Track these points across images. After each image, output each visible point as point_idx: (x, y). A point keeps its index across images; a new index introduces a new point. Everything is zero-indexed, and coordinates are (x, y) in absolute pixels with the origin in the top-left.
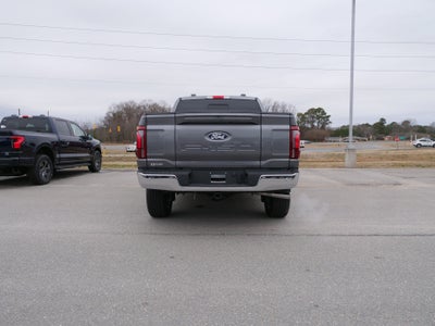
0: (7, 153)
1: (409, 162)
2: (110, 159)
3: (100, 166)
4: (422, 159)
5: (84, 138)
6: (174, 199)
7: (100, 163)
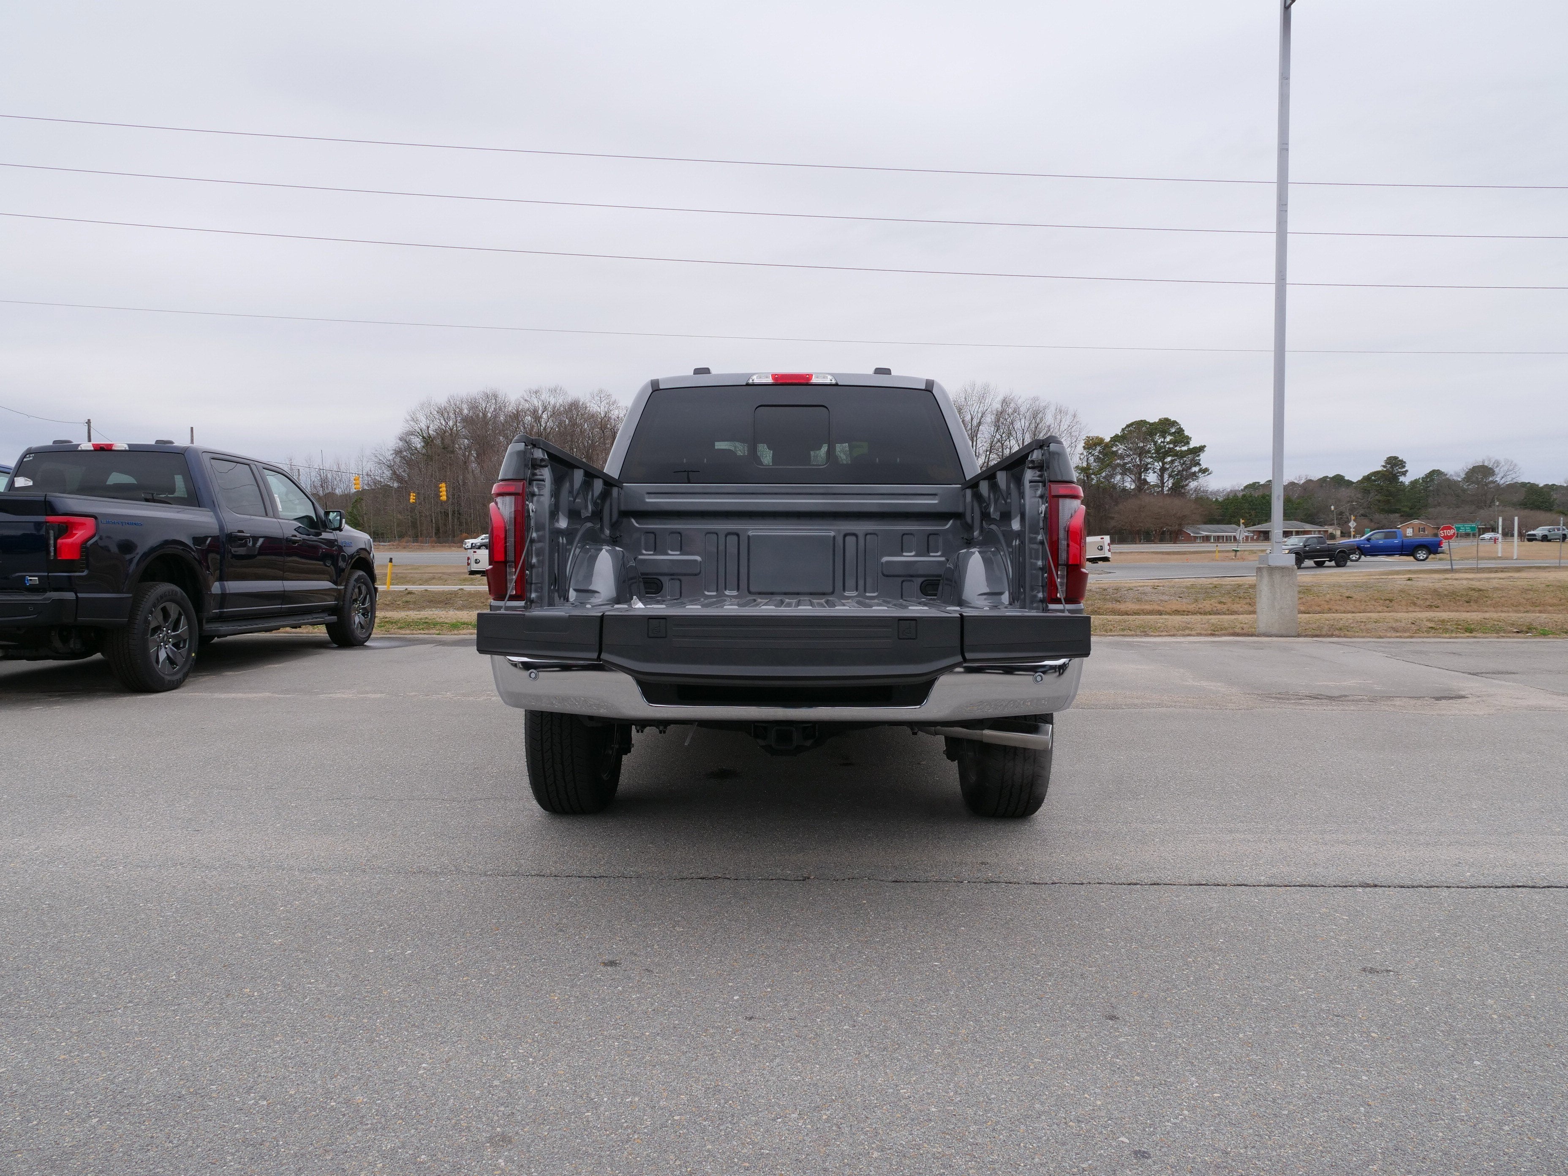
0: (33, 579)
1: (1492, 615)
2: (408, 601)
3: (368, 626)
4: (1537, 605)
5: (315, 524)
6: (627, 747)
7: (369, 613)
